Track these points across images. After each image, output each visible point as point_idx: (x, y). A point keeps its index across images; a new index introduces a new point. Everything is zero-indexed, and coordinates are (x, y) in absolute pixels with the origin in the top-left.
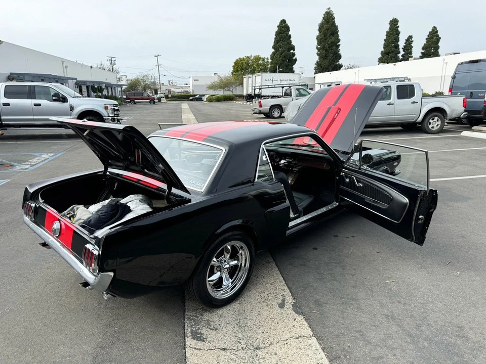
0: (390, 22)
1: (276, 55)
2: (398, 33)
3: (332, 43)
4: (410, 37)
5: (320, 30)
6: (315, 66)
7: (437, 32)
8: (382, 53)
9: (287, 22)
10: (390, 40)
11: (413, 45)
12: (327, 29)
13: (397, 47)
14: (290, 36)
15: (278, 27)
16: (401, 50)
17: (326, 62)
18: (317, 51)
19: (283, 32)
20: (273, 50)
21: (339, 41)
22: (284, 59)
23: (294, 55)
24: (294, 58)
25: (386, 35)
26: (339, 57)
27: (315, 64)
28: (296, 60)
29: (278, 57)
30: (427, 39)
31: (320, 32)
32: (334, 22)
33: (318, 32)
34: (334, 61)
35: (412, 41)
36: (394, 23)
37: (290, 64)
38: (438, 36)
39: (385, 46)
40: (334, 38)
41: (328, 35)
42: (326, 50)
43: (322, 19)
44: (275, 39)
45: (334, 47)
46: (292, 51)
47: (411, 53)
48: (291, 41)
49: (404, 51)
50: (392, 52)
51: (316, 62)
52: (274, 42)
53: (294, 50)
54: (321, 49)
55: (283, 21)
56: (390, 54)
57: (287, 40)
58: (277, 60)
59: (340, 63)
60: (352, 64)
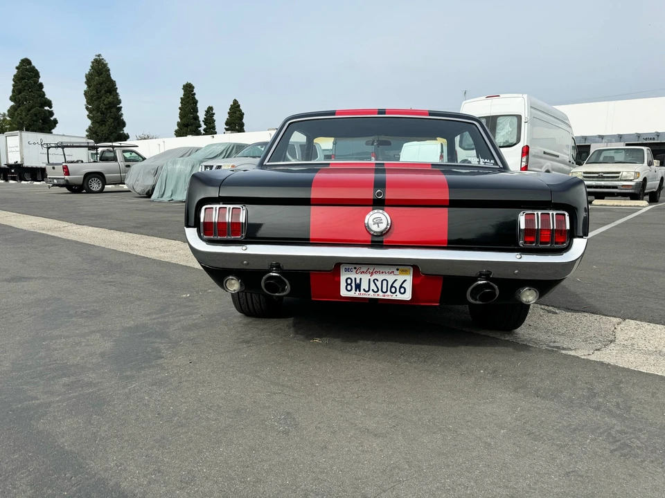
0: (184, 86)
1: (19, 111)
2: (196, 102)
3: (109, 103)
4: (210, 109)
5: (88, 82)
6: (87, 133)
7: (239, 106)
8: (179, 124)
9: (33, 64)
10: (187, 109)
11: (215, 118)
12: (101, 84)
13: (197, 118)
14: (41, 86)
15: (17, 68)
16: (202, 123)
17: (105, 129)
18: (87, 113)
19: (27, 77)
20: (12, 103)
21: (119, 102)
22: (35, 118)
23: (51, 114)
24: (52, 119)
25: (181, 103)
26: (124, 124)
27: (87, 131)
28: (55, 122)
29: (24, 114)
30: (229, 113)
31: (89, 87)
32: (109, 75)
33: (86, 86)
34: (116, 129)
35: (214, 114)
36: (189, 89)
37: (47, 126)
38: (240, 111)
39: (181, 116)
40: (112, 97)
41: (103, 91)
42: (102, 113)
43: (90, 68)
44: (14, 86)
45: (114, 110)
46: (47, 108)
47: (214, 128)
48: (44, 92)
49: (205, 124)
50: (192, 125)
51: (87, 128)
52: (13, 91)
53: (51, 107)
54: (94, 110)
55: (26, 63)
56: (190, 127)
57: (38, 90)
58: (21, 118)
59: (125, 132)
60: (147, 133)
